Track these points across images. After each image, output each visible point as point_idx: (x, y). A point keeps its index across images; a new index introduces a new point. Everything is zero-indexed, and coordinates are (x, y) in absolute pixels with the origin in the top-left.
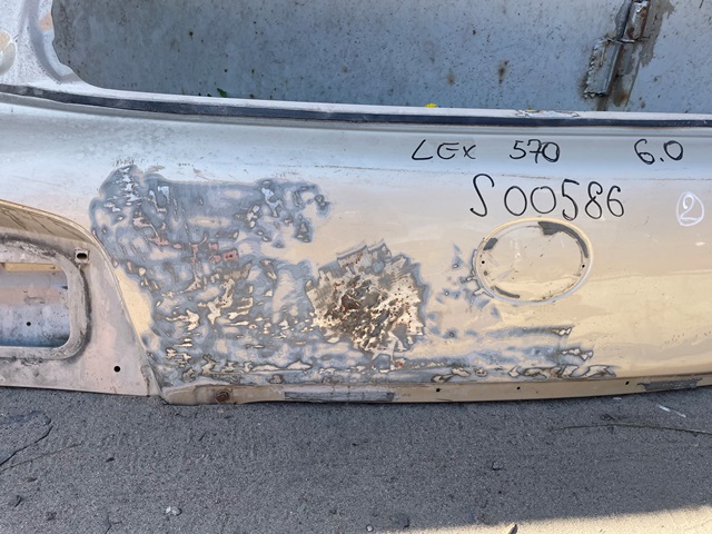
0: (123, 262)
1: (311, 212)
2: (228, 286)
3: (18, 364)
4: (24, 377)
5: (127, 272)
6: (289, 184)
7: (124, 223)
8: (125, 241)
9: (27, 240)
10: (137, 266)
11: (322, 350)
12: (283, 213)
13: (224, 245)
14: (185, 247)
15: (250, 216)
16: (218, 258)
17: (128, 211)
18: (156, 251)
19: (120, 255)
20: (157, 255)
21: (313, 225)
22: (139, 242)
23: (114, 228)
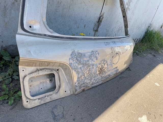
0: (74, 69)
1: (97, 55)
2: (88, 70)
3: (46, 97)
4: (48, 100)
5: (75, 71)
6: (95, 51)
7: (75, 62)
8: (75, 65)
9: (47, 69)
10: (76, 69)
11: (97, 77)
12: (94, 56)
13: (88, 63)
14: (83, 64)
15: (91, 57)
16: (87, 65)
17: (75, 59)
18: (79, 65)
19: (74, 68)
20: (79, 66)
21: (98, 57)
22: (77, 65)
23: (73, 63)
